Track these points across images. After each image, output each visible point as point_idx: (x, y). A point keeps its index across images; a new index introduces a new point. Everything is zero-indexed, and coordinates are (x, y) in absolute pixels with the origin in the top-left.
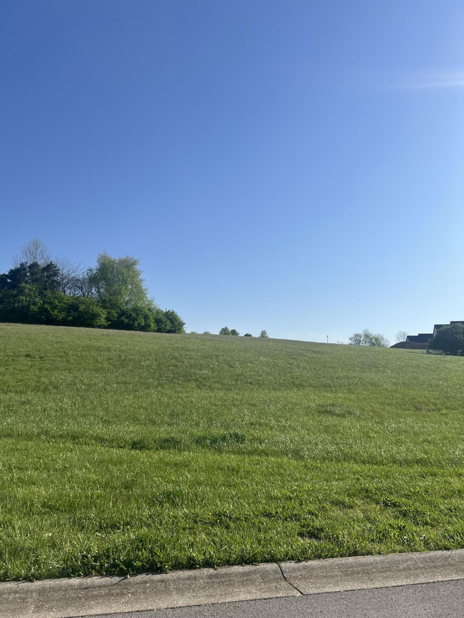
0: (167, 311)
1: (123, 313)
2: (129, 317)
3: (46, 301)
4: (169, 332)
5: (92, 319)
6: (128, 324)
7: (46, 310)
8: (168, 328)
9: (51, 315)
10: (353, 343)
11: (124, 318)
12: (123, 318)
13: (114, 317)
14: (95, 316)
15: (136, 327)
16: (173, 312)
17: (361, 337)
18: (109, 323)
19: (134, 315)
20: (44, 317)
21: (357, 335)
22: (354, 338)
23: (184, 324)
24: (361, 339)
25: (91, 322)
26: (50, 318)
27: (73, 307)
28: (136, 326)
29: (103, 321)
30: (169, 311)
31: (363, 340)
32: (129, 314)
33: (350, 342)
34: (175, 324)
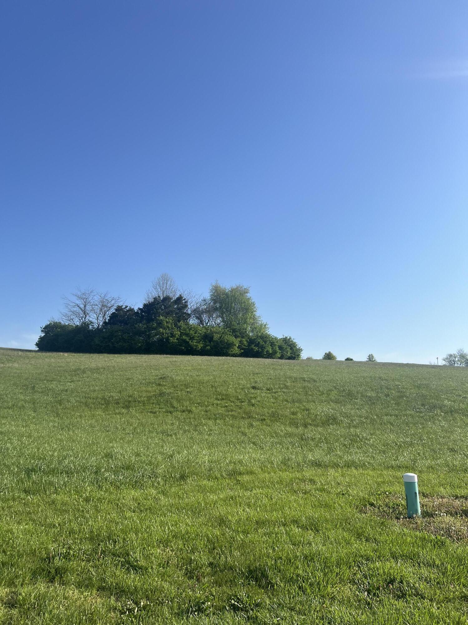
0: (284, 337)
1: (251, 341)
2: (258, 345)
3: (182, 333)
4: (289, 358)
5: (228, 348)
6: (257, 352)
7: (185, 341)
8: (289, 354)
9: (190, 346)
10: (447, 364)
11: (255, 346)
12: (253, 346)
13: (245, 346)
14: (230, 345)
15: (265, 355)
16: (290, 338)
17: (455, 358)
18: (243, 351)
19: (262, 343)
20: (183, 348)
21: (451, 356)
22: (447, 358)
23: (301, 350)
24: (457, 360)
25: (226, 351)
26: (189, 348)
27: (207, 337)
28: (265, 353)
29: (236, 350)
30: (286, 338)
31: (458, 361)
32: (257, 342)
33: (444, 363)
34: (293, 350)
